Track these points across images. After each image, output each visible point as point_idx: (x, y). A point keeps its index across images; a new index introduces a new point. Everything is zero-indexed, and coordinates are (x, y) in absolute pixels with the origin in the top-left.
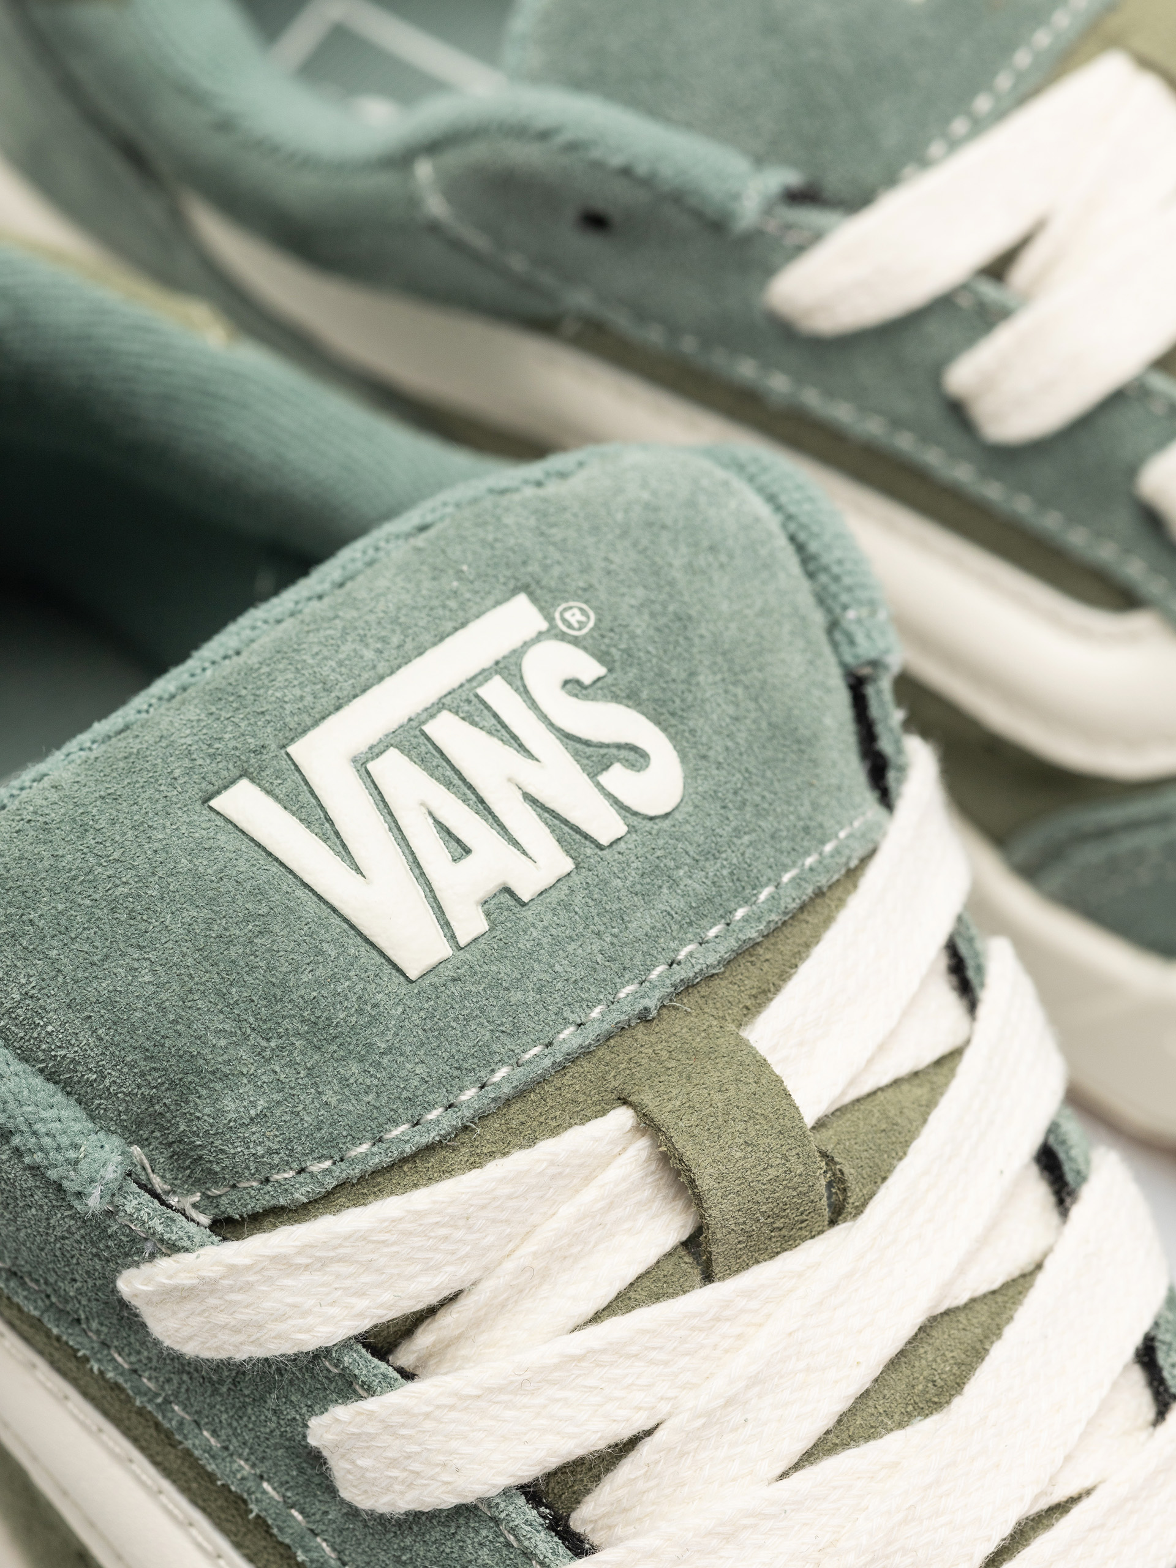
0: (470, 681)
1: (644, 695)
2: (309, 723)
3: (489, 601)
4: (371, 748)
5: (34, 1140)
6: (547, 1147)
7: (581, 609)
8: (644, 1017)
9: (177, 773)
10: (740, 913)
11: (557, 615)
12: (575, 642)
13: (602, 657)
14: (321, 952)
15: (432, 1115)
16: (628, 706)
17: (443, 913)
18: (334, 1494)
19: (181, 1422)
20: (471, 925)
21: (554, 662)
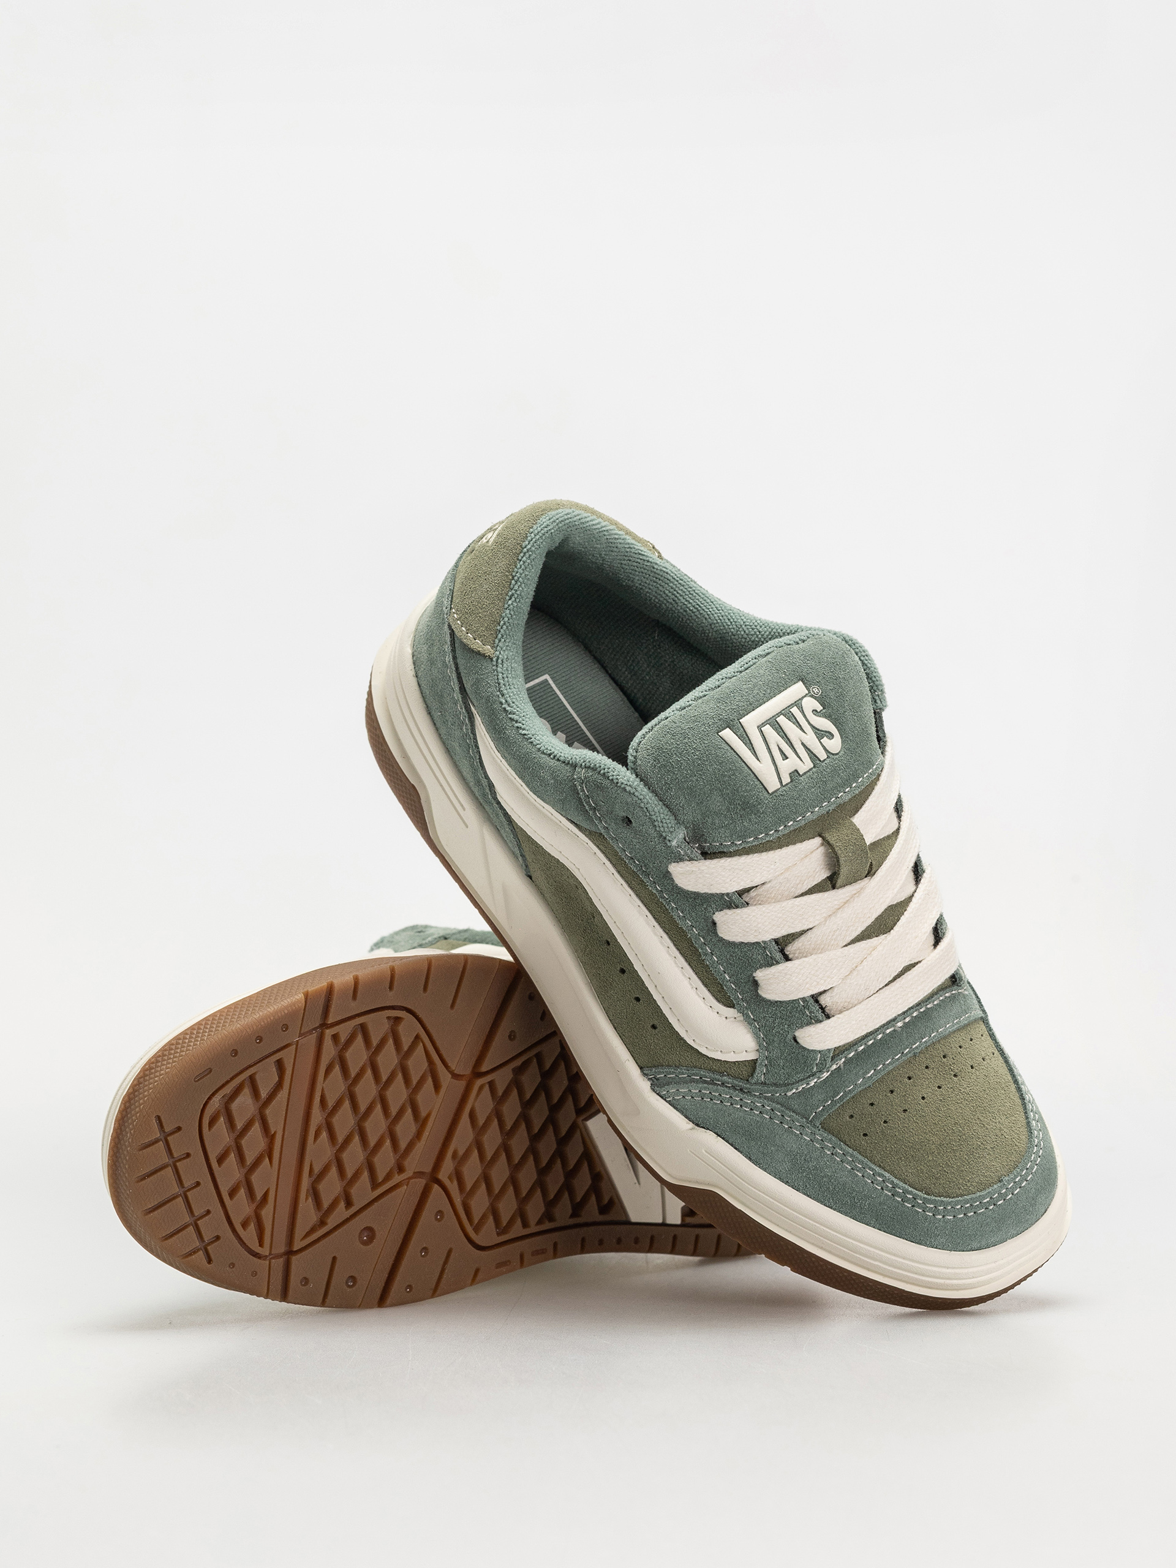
0: (788, 707)
1: (832, 716)
2: (745, 714)
3: (792, 683)
4: (762, 723)
6: (799, 846)
7: (817, 689)
8: (828, 812)
9: (710, 723)
10: (854, 785)
11: (810, 690)
12: (815, 698)
13: (822, 704)
14: (748, 782)
15: (772, 833)
17: (779, 775)
18: (716, 934)
19: (673, 908)
20: (786, 779)
21: (810, 704)
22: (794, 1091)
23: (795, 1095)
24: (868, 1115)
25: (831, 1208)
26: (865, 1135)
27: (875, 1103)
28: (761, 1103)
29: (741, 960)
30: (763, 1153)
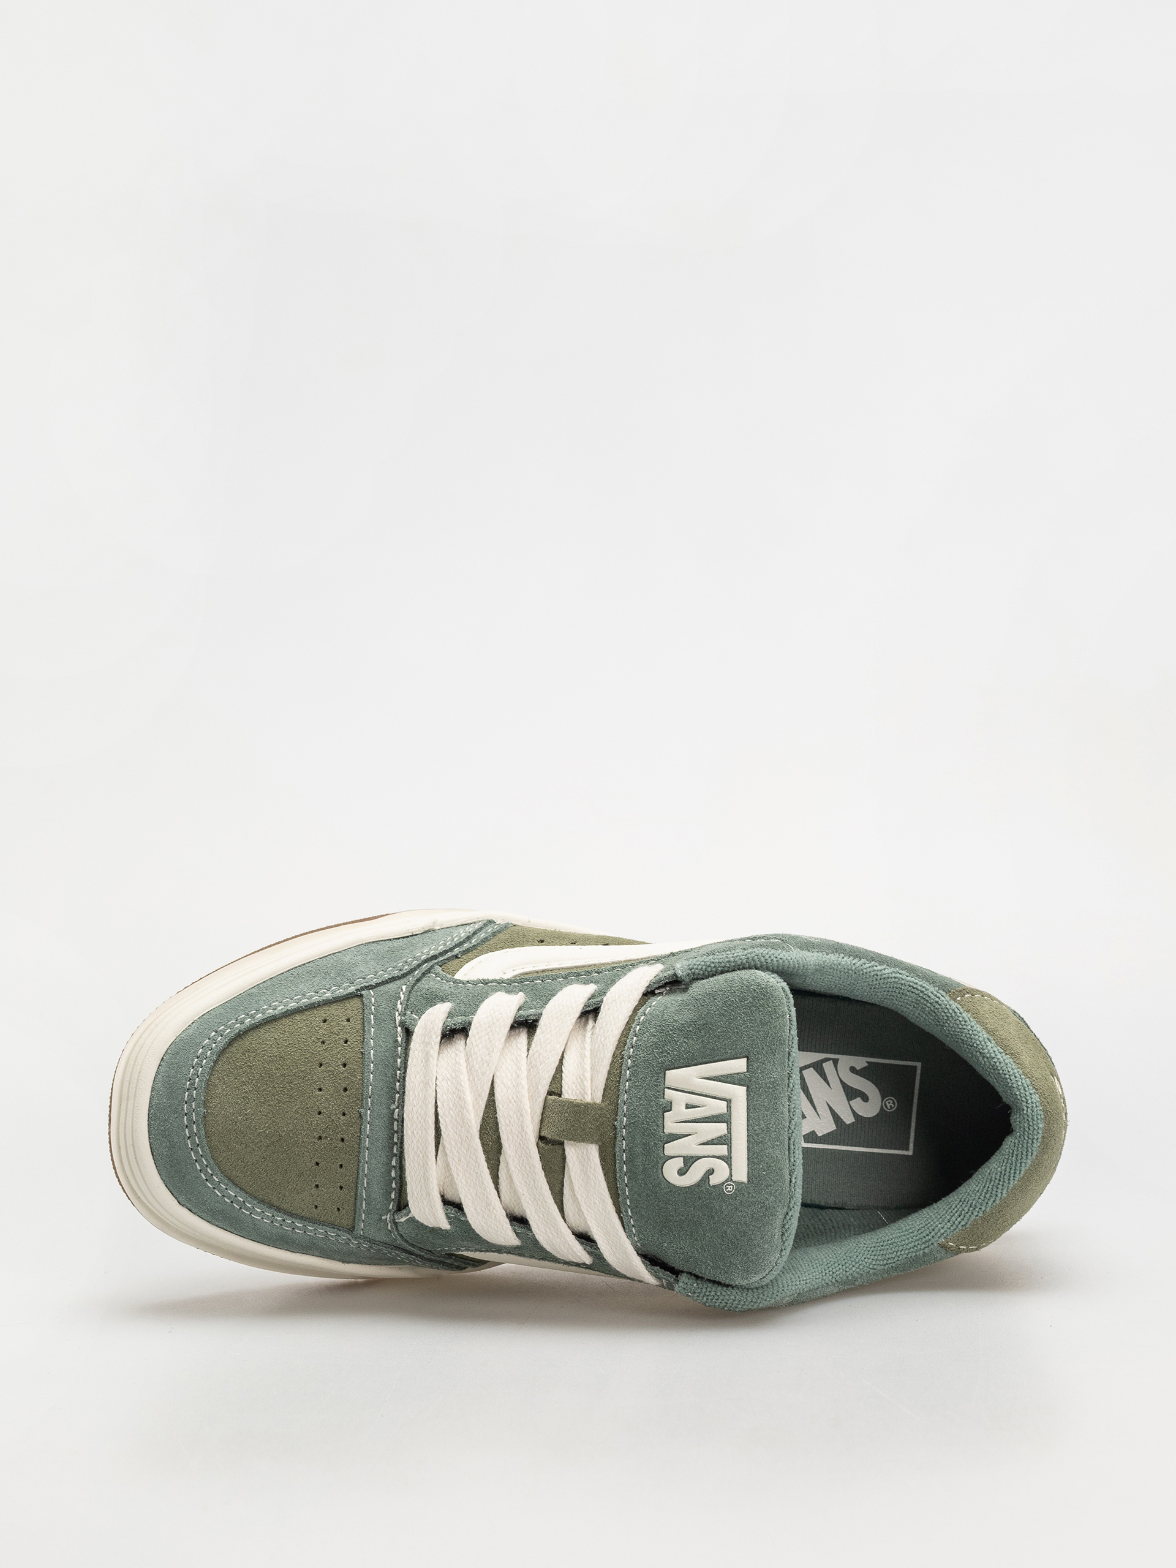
0: (731, 1147)
3: (750, 1171)
4: (730, 1107)
7: (731, 1192)
12: (724, 1183)
13: (714, 1186)
17: (677, 1090)
20: (668, 1094)
21: (722, 1172)
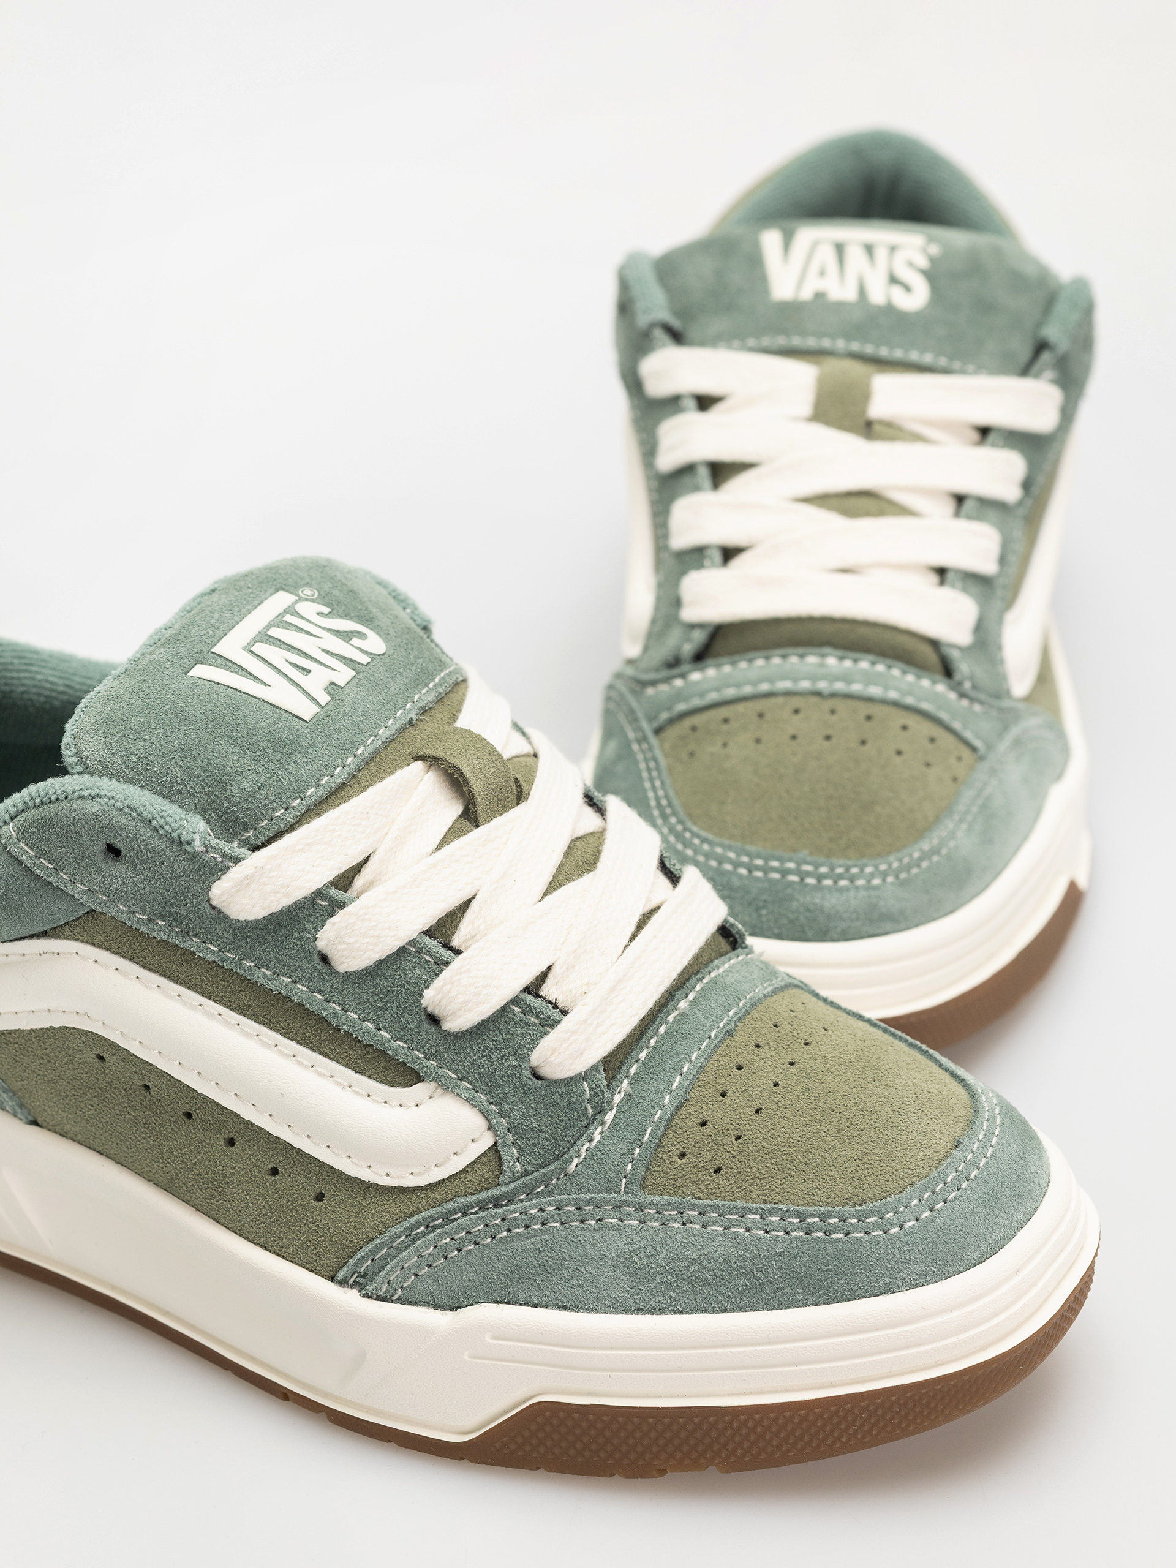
0: (277, 617)
1: (352, 615)
2: (216, 641)
3: (270, 595)
4: (249, 644)
5: (163, 820)
6: (390, 780)
8: (411, 723)
9: (167, 667)
11: (300, 593)
12: (313, 601)
13: (326, 605)
15: (338, 770)
16: (347, 619)
17: (310, 695)
18: (336, 973)
19: (250, 968)
20: (324, 698)
21: (309, 609)
22: (575, 1161)
23: (580, 1167)
24: (707, 1139)
25: (725, 1311)
26: (718, 1170)
27: (708, 1118)
28: (535, 1206)
29: (393, 991)
30: (578, 1285)
